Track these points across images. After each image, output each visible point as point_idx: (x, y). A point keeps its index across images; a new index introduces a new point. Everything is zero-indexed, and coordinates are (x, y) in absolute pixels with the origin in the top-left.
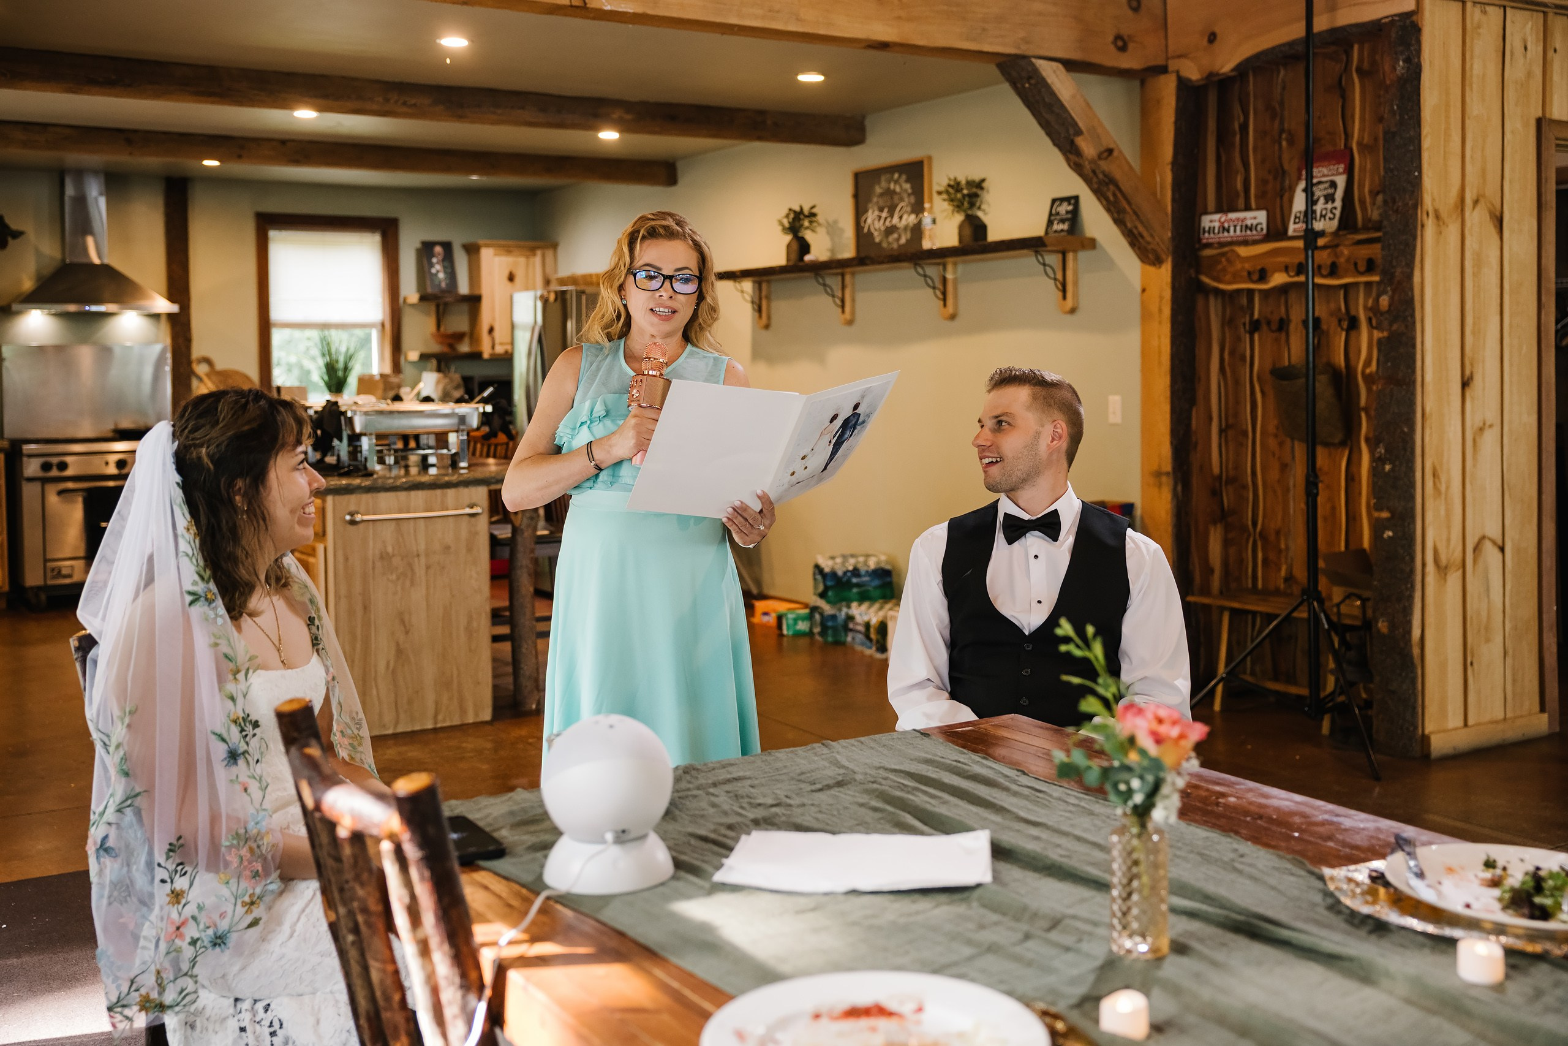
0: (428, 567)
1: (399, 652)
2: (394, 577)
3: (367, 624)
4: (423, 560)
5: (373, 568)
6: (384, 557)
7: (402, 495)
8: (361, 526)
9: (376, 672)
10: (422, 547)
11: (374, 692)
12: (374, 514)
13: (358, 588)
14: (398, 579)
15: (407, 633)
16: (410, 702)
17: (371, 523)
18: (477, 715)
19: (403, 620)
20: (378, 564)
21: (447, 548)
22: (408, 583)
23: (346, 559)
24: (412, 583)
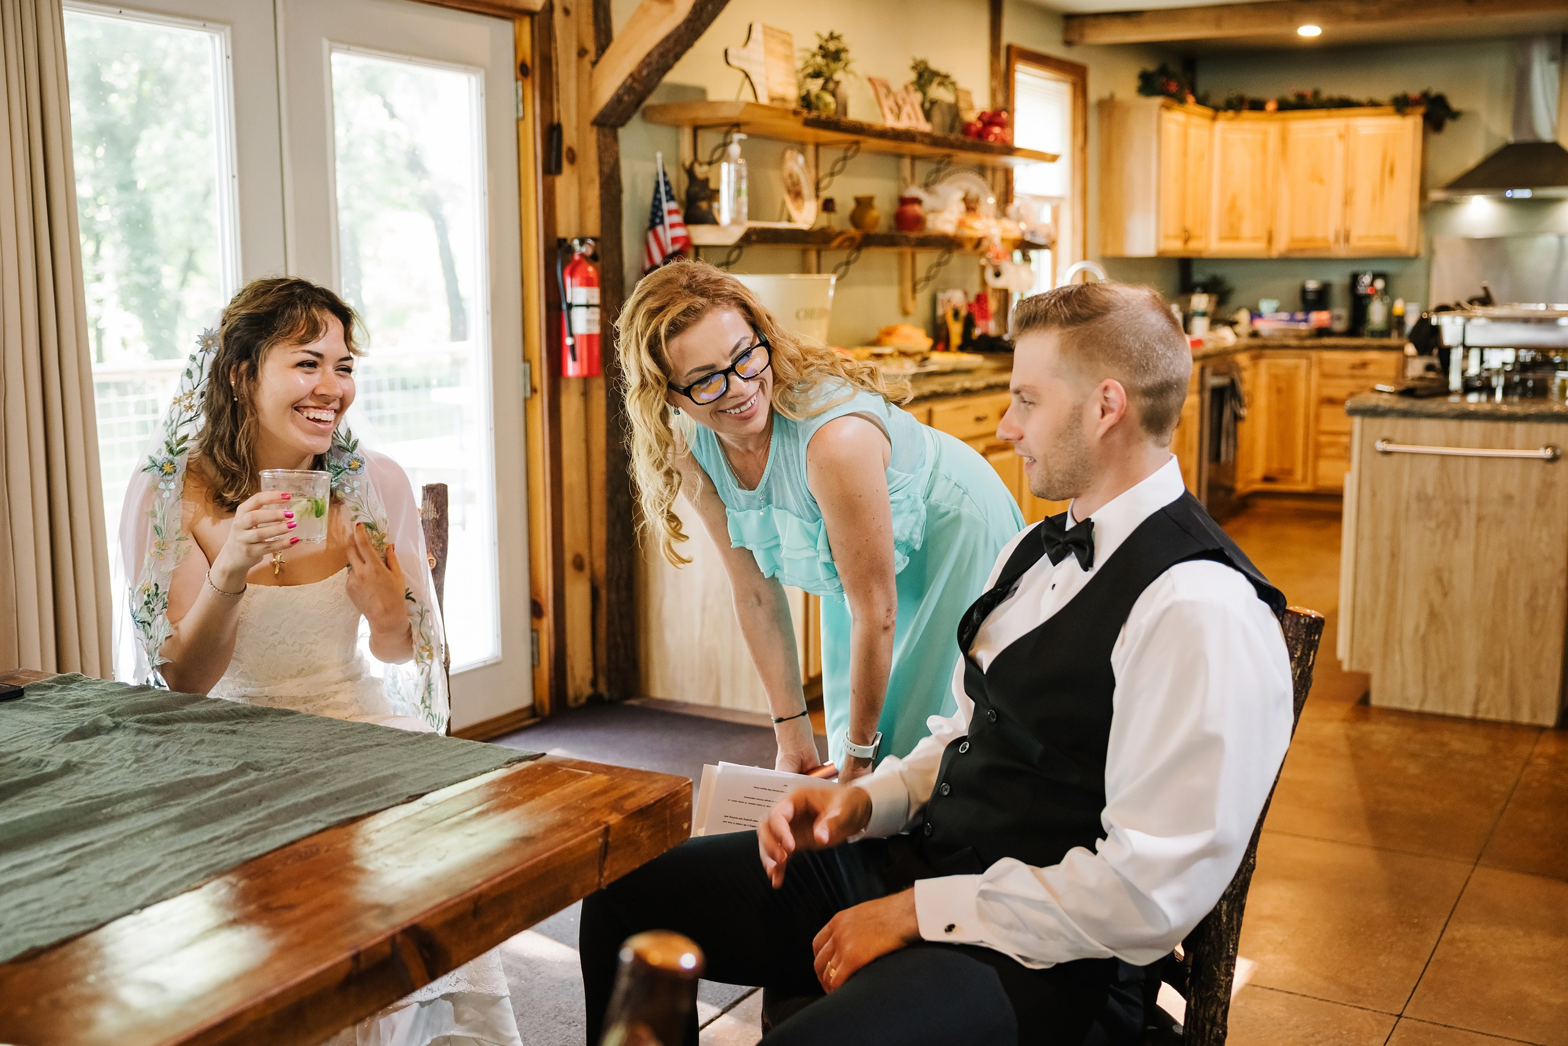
0: (1480, 519)
1: (1433, 616)
2: (1432, 524)
3: (1393, 576)
4: (1473, 508)
5: (1408, 509)
6: (1422, 497)
7: (1452, 425)
8: (1395, 457)
9: (1401, 634)
10: (1474, 492)
11: (1397, 657)
12: (1413, 444)
13: (1386, 529)
14: (1438, 527)
15: (1445, 595)
16: (1443, 679)
17: (1407, 456)
18: (1534, 715)
19: (1441, 579)
20: (1414, 506)
21: (1508, 498)
22: (1451, 534)
23: (1374, 494)
24: (1457, 535)
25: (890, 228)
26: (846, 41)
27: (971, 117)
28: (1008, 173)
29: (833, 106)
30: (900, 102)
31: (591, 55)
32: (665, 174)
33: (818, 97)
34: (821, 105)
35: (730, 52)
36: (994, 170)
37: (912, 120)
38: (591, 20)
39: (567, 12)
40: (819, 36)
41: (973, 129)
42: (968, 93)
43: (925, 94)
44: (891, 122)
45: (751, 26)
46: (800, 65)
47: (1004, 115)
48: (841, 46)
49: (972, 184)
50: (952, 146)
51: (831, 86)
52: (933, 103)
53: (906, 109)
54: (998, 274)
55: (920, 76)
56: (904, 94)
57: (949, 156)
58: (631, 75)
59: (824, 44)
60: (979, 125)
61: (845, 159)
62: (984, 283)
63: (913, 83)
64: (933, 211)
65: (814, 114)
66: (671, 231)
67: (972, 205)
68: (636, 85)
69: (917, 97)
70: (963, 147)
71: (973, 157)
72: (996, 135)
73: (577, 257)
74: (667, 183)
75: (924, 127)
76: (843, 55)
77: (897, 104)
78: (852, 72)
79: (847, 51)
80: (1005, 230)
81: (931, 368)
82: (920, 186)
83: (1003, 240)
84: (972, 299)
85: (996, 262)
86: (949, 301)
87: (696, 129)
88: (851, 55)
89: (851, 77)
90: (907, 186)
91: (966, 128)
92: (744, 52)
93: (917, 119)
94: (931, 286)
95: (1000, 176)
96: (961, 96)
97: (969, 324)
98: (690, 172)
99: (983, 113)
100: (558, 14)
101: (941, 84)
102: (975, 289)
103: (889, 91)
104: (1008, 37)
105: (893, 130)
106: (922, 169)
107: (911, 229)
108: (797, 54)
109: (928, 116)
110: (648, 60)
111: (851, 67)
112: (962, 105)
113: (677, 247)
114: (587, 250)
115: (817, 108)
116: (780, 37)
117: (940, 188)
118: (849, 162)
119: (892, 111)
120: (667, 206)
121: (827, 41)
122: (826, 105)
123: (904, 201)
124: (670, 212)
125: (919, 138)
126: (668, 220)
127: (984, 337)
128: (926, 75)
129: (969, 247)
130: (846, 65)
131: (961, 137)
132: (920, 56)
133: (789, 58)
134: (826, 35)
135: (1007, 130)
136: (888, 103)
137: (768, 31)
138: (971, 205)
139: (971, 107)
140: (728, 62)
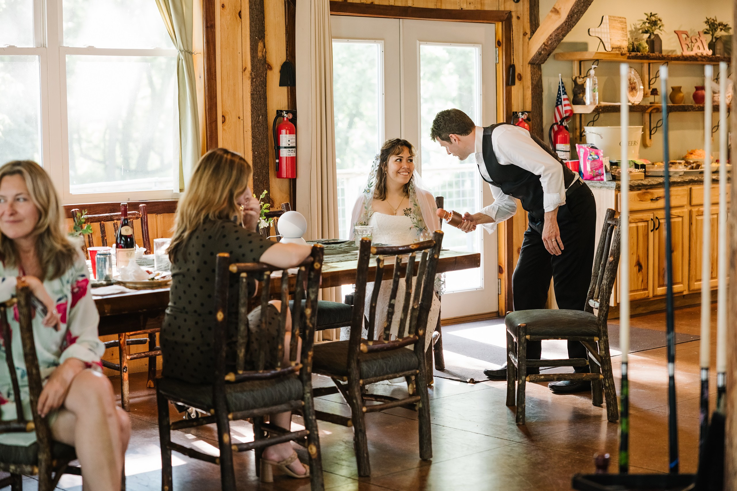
26: (660, 16)
30: (694, 41)
31: (529, 35)
32: (562, 83)
33: (640, 45)
34: (641, 48)
35: (590, 30)
37: (700, 50)
38: (529, 21)
39: (518, 18)
40: (646, 14)
43: (713, 35)
44: (686, 52)
45: (603, 17)
48: (657, 18)
51: (652, 37)
53: (697, 44)
55: (711, 26)
56: (697, 37)
58: (544, 43)
59: (649, 18)
65: (633, 54)
66: (565, 108)
68: (546, 47)
73: (520, 120)
74: (563, 87)
75: (707, 53)
76: (659, 23)
77: (692, 42)
79: (660, 20)
87: (580, 62)
88: (662, 22)
89: (663, 32)
92: (598, 30)
93: (704, 49)
98: (575, 81)
100: (514, 20)
101: (721, 29)
107: (700, 103)
109: (712, 47)
110: (551, 38)
111: (662, 28)
113: (567, 114)
114: (524, 117)
116: (618, 20)
119: (688, 45)
120: (563, 97)
121: (650, 16)
122: (644, 48)
123: (699, 88)
124: (564, 100)
126: (564, 103)
128: (714, 26)
130: (660, 26)
132: (710, 17)
134: (649, 14)
136: (685, 43)
137: (612, 19)
140: (590, 35)
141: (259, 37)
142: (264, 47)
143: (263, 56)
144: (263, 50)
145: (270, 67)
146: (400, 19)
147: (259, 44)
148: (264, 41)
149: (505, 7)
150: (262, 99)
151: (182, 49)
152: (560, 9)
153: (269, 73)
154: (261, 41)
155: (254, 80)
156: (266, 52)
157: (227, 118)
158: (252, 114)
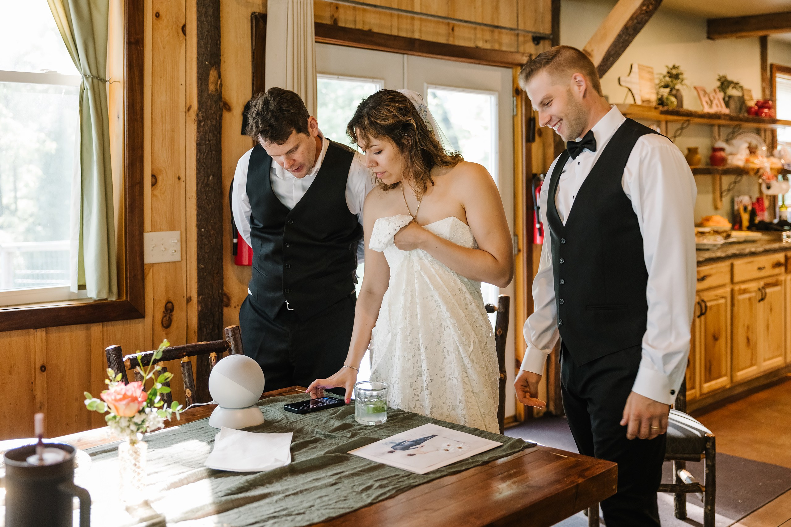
25: (707, 164)
26: (682, 69)
27: (752, 104)
28: (773, 133)
29: (676, 103)
30: (712, 98)
33: (667, 99)
34: (669, 103)
35: (621, 79)
36: (765, 130)
37: (719, 108)
40: (667, 67)
41: (753, 110)
42: (749, 91)
43: (725, 93)
44: (707, 110)
45: (632, 65)
46: (657, 81)
47: (770, 102)
48: (679, 72)
49: (754, 139)
50: (741, 120)
51: (674, 92)
52: (730, 97)
53: (715, 102)
54: (769, 187)
55: (722, 84)
56: (714, 94)
57: (740, 125)
59: (670, 71)
60: (756, 108)
61: (682, 129)
62: (761, 192)
63: (718, 88)
64: (731, 154)
65: (665, 108)
67: (754, 150)
69: (721, 95)
70: (747, 120)
71: (754, 125)
72: (766, 113)
75: (726, 111)
76: (680, 76)
77: (710, 100)
78: (686, 85)
79: (682, 74)
80: (773, 163)
81: (731, 240)
82: (723, 141)
83: (771, 169)
84: (754, 200)
85: (768, 181)
86: (741, 202)
88: (685, 76)
89: (684, 87)
90: (716, 141)
91: (749, 110)
92: (628, 79)
93: (722, 107)
94: (731, 194)
95: (769, 134)
96: (745, 93)
97: (753, 214)
99: (758, 102)
101: (733, 88)
102: (756, 195)
103: (705, 93)
104: (771, 59)
105: (708, 114)
106: (724, 132)
107: (719, 165)
108: (656, 76)
109: (727, 105)
111: (685, 82)
112: (746, 97)
115: (667, 105)
116: (646, 69)
117: (735, 142)
118: (684, 131)
119: (707, 103)
121: (671, 69)
122: (672, 103)
123: (715, 150)
125: (723, 117)
127: (762, 222)
128: (726, 84)
129: (752, 173)
130: (682, 81)
131: (746, 115)
132: (722, 74)
133: (651, 80)
134: (671, 66)
135: (772, 110)
136: (705, 99)
137: (641, 67)
138: (752, 150)
139: (751, 99)
140: (620, 84)
141: (210, 63)
142: (220, 77)
143: (217, 90)
144: (217, 81)
145: (227, 107)
146: (404, 54)
147: (211, 72)
148: (219, 69)
149: (524, 49)
150: (214, 152)
151: (88, 73)
152: (592, 50)
153: (226, 115)
154: (213, 69)
155: (202, 124)
156: (221, 85)
157: (160, 178)
158: (197, 174)
